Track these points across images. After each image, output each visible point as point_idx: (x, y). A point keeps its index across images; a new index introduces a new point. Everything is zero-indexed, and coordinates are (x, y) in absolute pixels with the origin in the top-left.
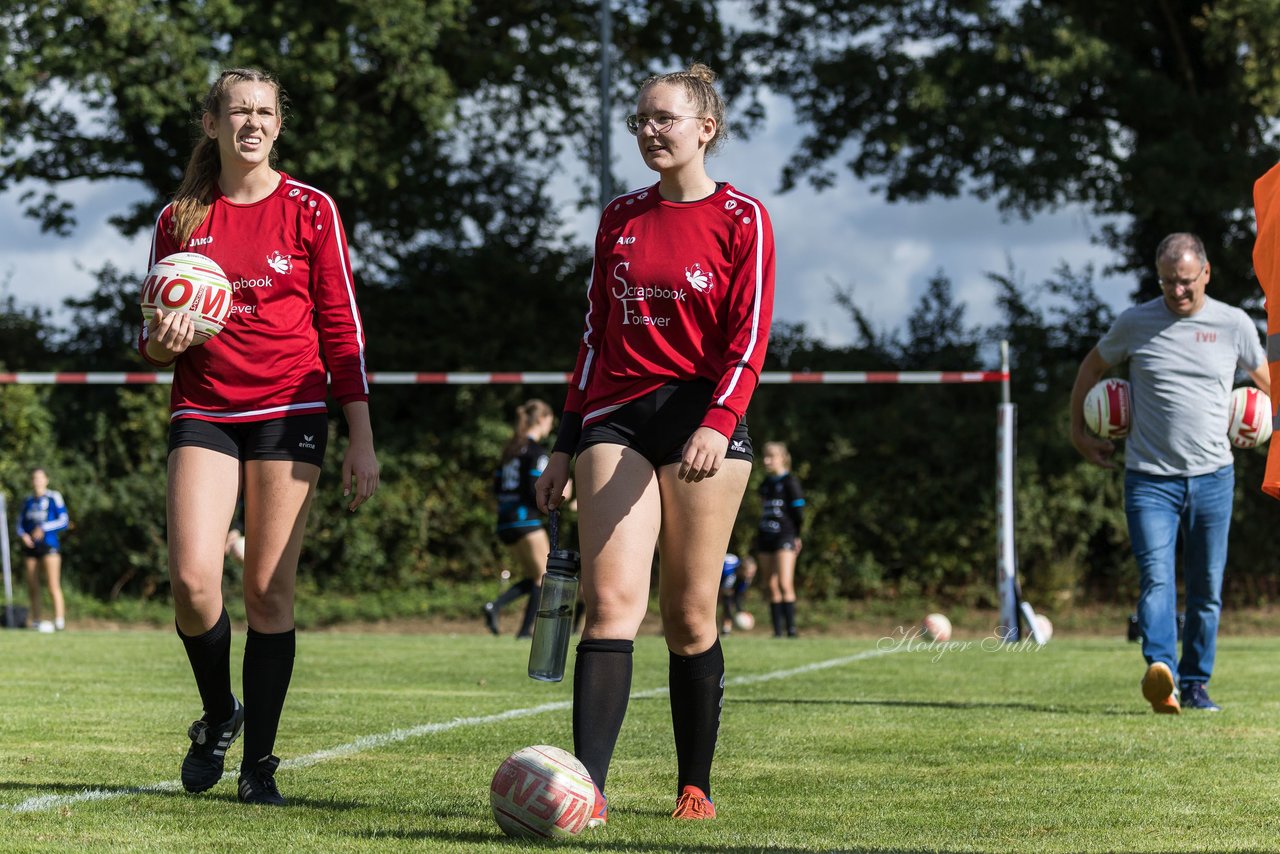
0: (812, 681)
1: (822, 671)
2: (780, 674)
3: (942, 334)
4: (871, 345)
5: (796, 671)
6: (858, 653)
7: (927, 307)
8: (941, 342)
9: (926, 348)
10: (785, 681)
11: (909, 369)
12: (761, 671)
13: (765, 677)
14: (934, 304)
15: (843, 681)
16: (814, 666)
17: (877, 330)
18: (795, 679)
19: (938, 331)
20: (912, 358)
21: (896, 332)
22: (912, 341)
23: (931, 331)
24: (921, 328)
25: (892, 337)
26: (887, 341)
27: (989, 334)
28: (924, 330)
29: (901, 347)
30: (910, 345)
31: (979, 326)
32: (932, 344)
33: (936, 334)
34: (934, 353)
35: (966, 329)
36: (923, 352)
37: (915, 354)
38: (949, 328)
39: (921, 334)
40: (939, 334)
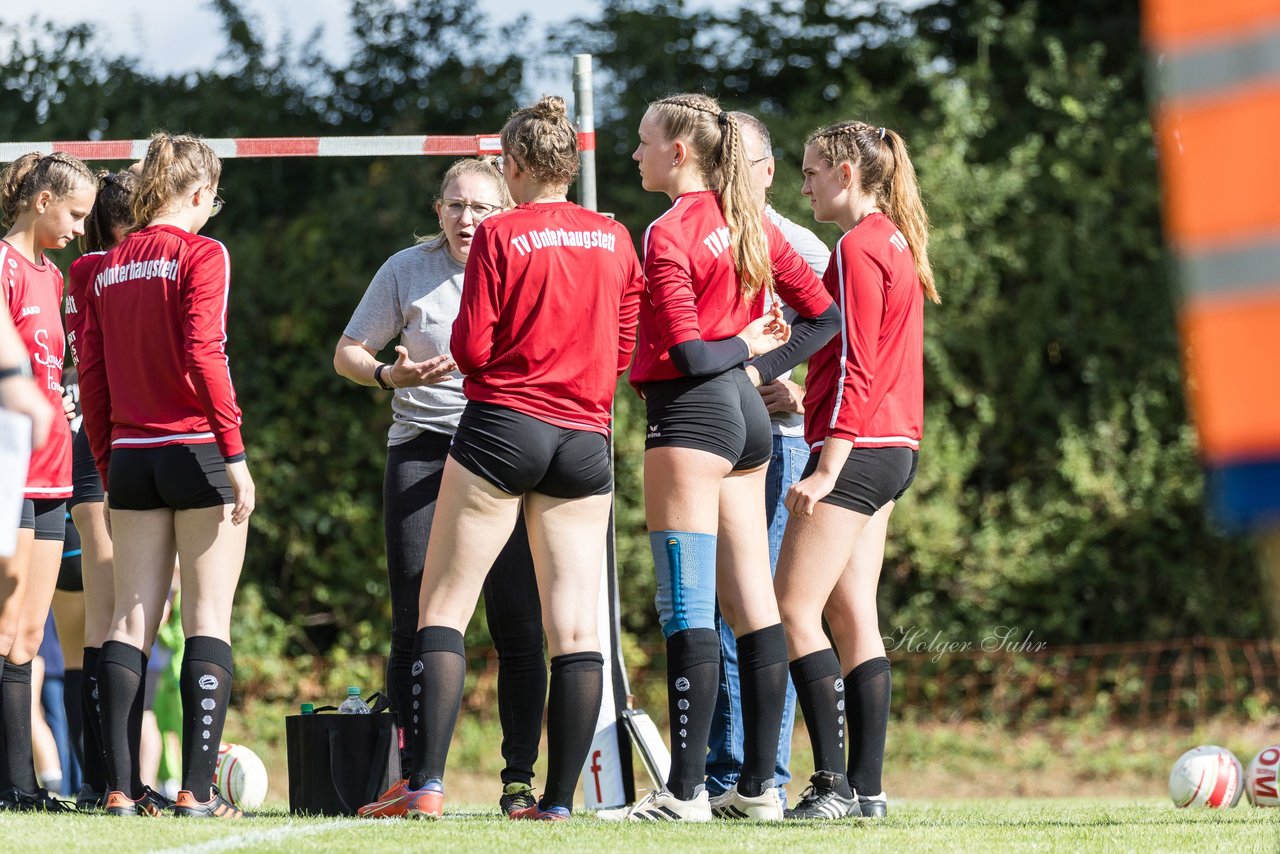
3: (432, 37)
4: (253, 67)
8: (431, 57)
9: (392, 73)
19: (422, 29)
20: (356, 101)
21: (317, 34)
22: (356, 55)
23: (406, 30)
24: (379, 23)
25: (306, 47)
26: (294, 56)
27: (551, 38)
28: (386, 28)
29: (328, 71)
30: (352, 67)
31: (525, 18)
32: (409, 62)
33: (417, 39)
34: (411, 85)
35: (491, 26)
36: (383, 82)
37: (364, 89)
38: (451, 23)
39: (378, 38)
40: (425, 39)
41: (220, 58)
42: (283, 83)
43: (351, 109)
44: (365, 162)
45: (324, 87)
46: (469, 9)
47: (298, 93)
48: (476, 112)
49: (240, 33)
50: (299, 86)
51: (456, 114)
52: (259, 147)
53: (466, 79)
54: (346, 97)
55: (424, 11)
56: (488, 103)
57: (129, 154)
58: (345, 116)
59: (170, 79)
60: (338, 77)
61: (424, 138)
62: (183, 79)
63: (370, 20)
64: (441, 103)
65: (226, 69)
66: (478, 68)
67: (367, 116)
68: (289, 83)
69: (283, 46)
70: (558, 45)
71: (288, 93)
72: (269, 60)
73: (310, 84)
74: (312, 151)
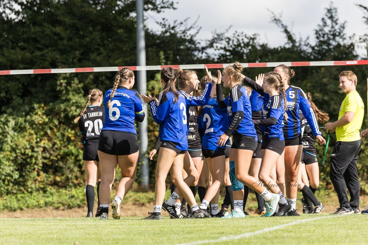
0: (264, 238)
1: (270, 232)
2: (247, 235)
3: (334, 39)
4: (294, 46)
5: (257, 232)
6: (292, 221)
7: (325, 25)
8: (334, 43)
9: (325, 47)
10: (250, 238)
11: (316, 59)
12: (236, 234)
13: (238, 237)
14: (329, 22)
15: (283, 237)
16: (266, 230)
17: (296, 37)
18: (256, 237)
19: (332, 37)
20: (317, 54)
21: (308, 38)
22: (317, 43)
23: (328, 37)
24: (322, 35)
25: (305, 42)
26: (303, 43)
27: (360, 39)
28: (323, 37)
29: (311, 47)
30: (316, 46)
31: (354, 34)
32: (329, 44)
33: (330, 39)
34: (330, 50)
35: (347, 36)
36: (323, 49)
37: (319, 51)
38: (338, 36)
39: (322, 39)
40: (332, 39)
41: (286, 44)
42: (300, 50)
43: (316, 55)
44: (320, 67)
45: (310, 50)
46: (342, 32)
47: (304, 52)
48: (344, 56)
49: (290, 38)
50: (304, 50)
51: (340, 56)
52: (296, 64)
53: (342, 48)
54: (315, 52)
55: (332, 33)
56: (347, 54)
57: (266, 66)
58: (314, 56)
59: (274, 48)
60: (313, 48)
61: (334, 62)
62: (277, 49)
63: (320, 35)
64: (336, 54)
65: (287, 46)
66: (344, 46)
67: (320, 57)
68: (302, 49)
69: (300, 41)
70: (362, 40)
71: (302, 51)
72: (297, 44)
73: (306, 50)
74: (309, 65)
